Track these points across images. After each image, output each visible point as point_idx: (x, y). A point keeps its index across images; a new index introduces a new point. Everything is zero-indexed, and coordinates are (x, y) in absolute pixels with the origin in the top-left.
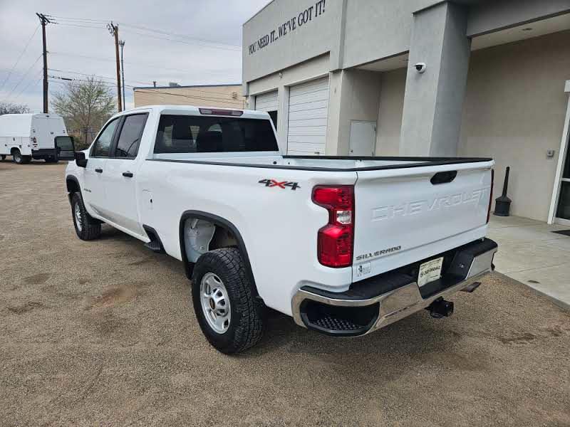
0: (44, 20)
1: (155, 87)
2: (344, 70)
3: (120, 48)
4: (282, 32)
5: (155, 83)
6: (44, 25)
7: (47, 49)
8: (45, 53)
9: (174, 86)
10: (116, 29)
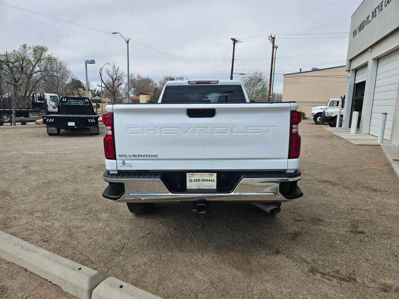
0: (235, 41)
1: (301, 73)
3: (275, 49)
4: (374, 15)
5: (301, 70)
6: (234, 44)
7: (235, 58)
8: (233, 60)
9: (315, 70)
10: (274, 38)
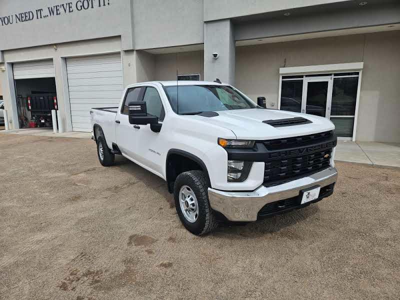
2: (136, 50)
4: (54, 12)
